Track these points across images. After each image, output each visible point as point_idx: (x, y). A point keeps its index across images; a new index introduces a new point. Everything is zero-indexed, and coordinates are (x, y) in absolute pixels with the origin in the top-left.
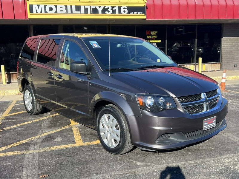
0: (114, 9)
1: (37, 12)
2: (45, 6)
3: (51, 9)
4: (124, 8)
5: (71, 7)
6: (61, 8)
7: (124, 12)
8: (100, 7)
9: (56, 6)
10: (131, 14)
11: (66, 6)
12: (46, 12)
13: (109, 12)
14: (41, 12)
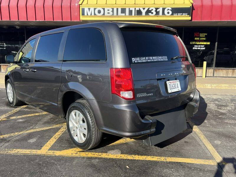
0: (158, 10)
1: (87, 15)
2: (95, 9)
3: (99, 12)
4: (168, 10)
5: (117, 9)
6: (108, 10)
7: (168, 13)
8: (144, 9)
9: (104, 9)
10: (175, 15)
11: (113, 9)
12: (95, 14)
13: (152, 13)
14: (91, 15)
